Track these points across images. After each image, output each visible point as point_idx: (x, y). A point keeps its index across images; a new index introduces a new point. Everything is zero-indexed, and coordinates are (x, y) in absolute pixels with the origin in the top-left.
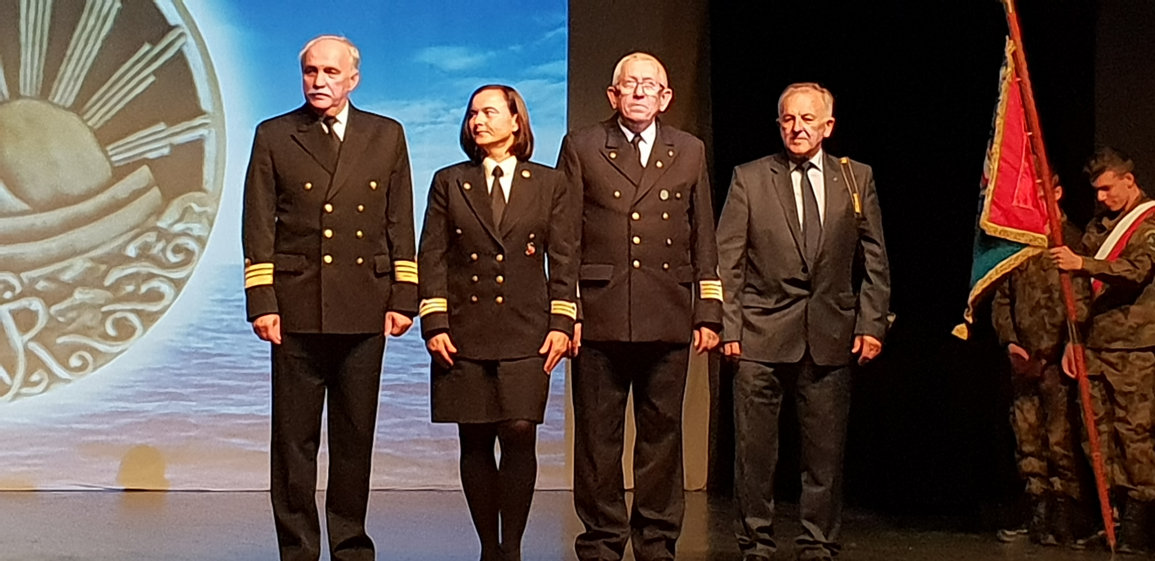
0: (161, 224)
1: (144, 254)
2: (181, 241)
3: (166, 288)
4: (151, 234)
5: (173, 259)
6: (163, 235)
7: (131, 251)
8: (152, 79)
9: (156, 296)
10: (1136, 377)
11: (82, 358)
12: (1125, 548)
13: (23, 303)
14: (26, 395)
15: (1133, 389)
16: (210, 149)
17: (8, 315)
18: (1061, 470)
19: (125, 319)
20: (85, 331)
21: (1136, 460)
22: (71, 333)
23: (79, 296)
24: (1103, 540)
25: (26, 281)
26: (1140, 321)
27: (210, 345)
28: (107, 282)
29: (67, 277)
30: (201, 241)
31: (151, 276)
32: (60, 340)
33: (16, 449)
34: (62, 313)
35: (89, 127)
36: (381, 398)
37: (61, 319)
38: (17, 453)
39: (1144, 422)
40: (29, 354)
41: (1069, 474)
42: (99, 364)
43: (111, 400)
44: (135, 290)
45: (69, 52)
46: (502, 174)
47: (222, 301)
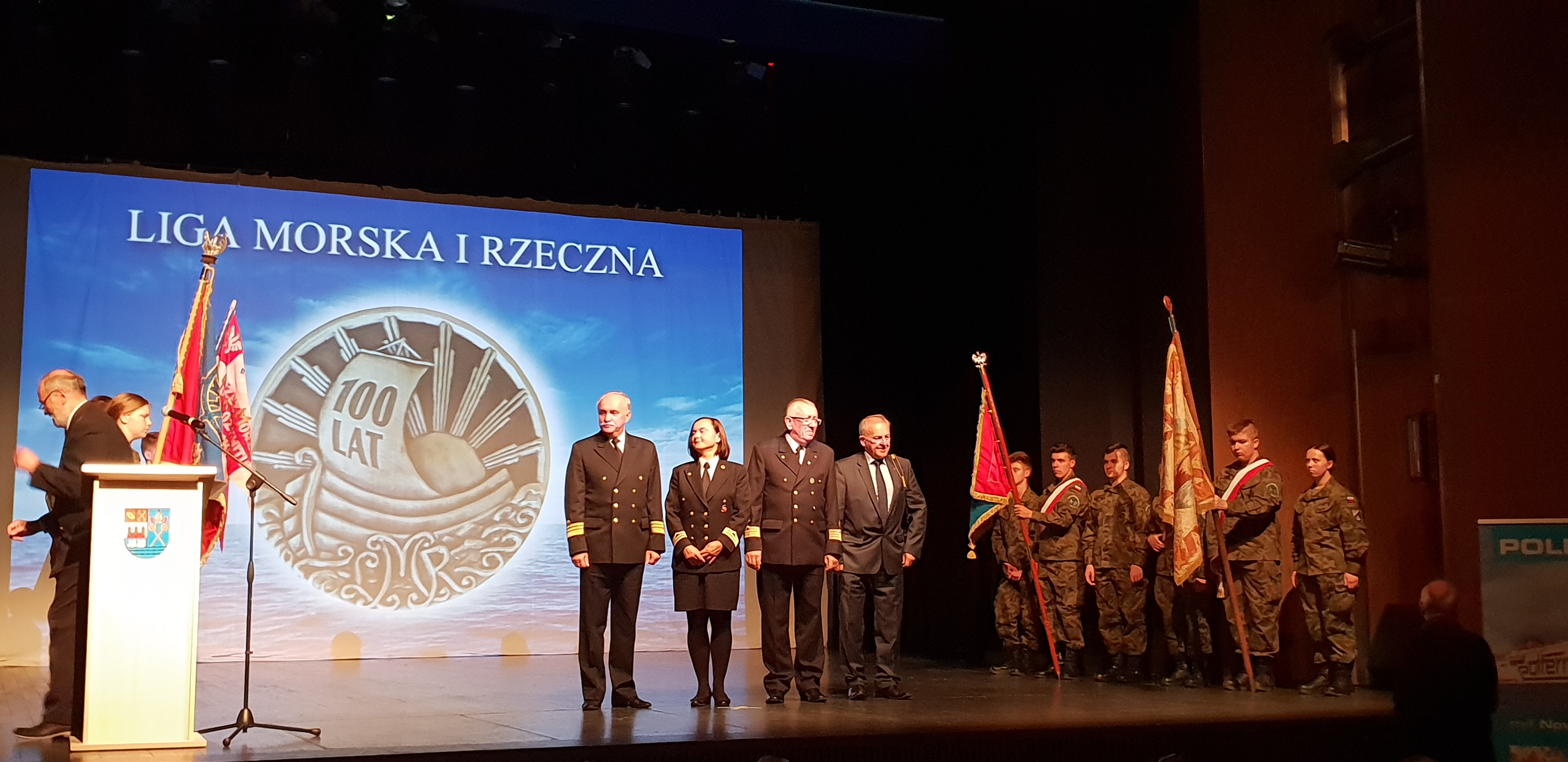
0: (514, 502)
1: (504, 519)
2: (525, 511)
3: (517, 538)
4: (509, 507)
5: (521, 521)
6: (515, 508)
7: (497, 518)
8: (508, 419)
9: (511, 543)
10: (1066, 578)
11: (469, 579)
12: (1066, 676)
13: (435, 549)
14: (439, 602)
15: (1064, 585)
16: (541, 458)
17: (427, 556)
18: (1027, 632)
19: (494, 557)
20: (470, 564)
21: (1069, 626)
22: (463, 565)
23: (467, 544)
24: (1054, 672)
25: (437, 536)
26: (1063, 545)
27: (542, 570)
28: (483, 536)
29: (460, 533)
30: (537, 511)
31: (509, 532)
32: (457, 570)
33: (429, 633)
34: (456, 554)
35: (474, 448)
36: (641, 599)
37: (457, 558)
38: (431, 636)
39: (1072, 604)
40: (438, 577)
41: (1031, 635)
42: (479, 582)
43: (484, 604)
44: (498, 541)
45: (461, 405)
46: (709, 467)
47: (548, 545)
